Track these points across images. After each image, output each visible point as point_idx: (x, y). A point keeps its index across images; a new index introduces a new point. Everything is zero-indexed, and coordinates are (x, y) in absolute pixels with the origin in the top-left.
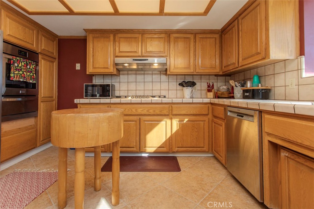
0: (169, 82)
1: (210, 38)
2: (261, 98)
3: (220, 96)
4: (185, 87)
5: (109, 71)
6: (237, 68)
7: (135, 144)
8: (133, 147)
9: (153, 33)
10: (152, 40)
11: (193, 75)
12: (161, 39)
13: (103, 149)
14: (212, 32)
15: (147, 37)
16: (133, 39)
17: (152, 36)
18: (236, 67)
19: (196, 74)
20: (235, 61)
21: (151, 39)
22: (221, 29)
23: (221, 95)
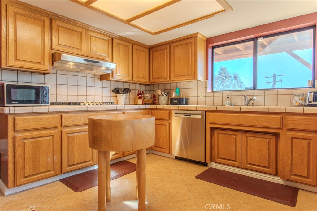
0: (110, 88)
1: (143, 51)
2: (184, 104)
3: (145, 103)
4: (121, 93)
5: (43, 68)
6: (169, 81)
7: (91, 157)
8: (89, 161)
9: (98, 33)
10: (96, 40)
11: (129, 83)
12: (105, 41)
13: (53, 172)
14: (144, 46)
15: (91, 34)
16: (76, 32)
17: (96, 35)
18: (167, 80)
19: (132, 82)
20: (167, 76)
21: (95, 38)
22: (150, 46)
23: (147, 102)
